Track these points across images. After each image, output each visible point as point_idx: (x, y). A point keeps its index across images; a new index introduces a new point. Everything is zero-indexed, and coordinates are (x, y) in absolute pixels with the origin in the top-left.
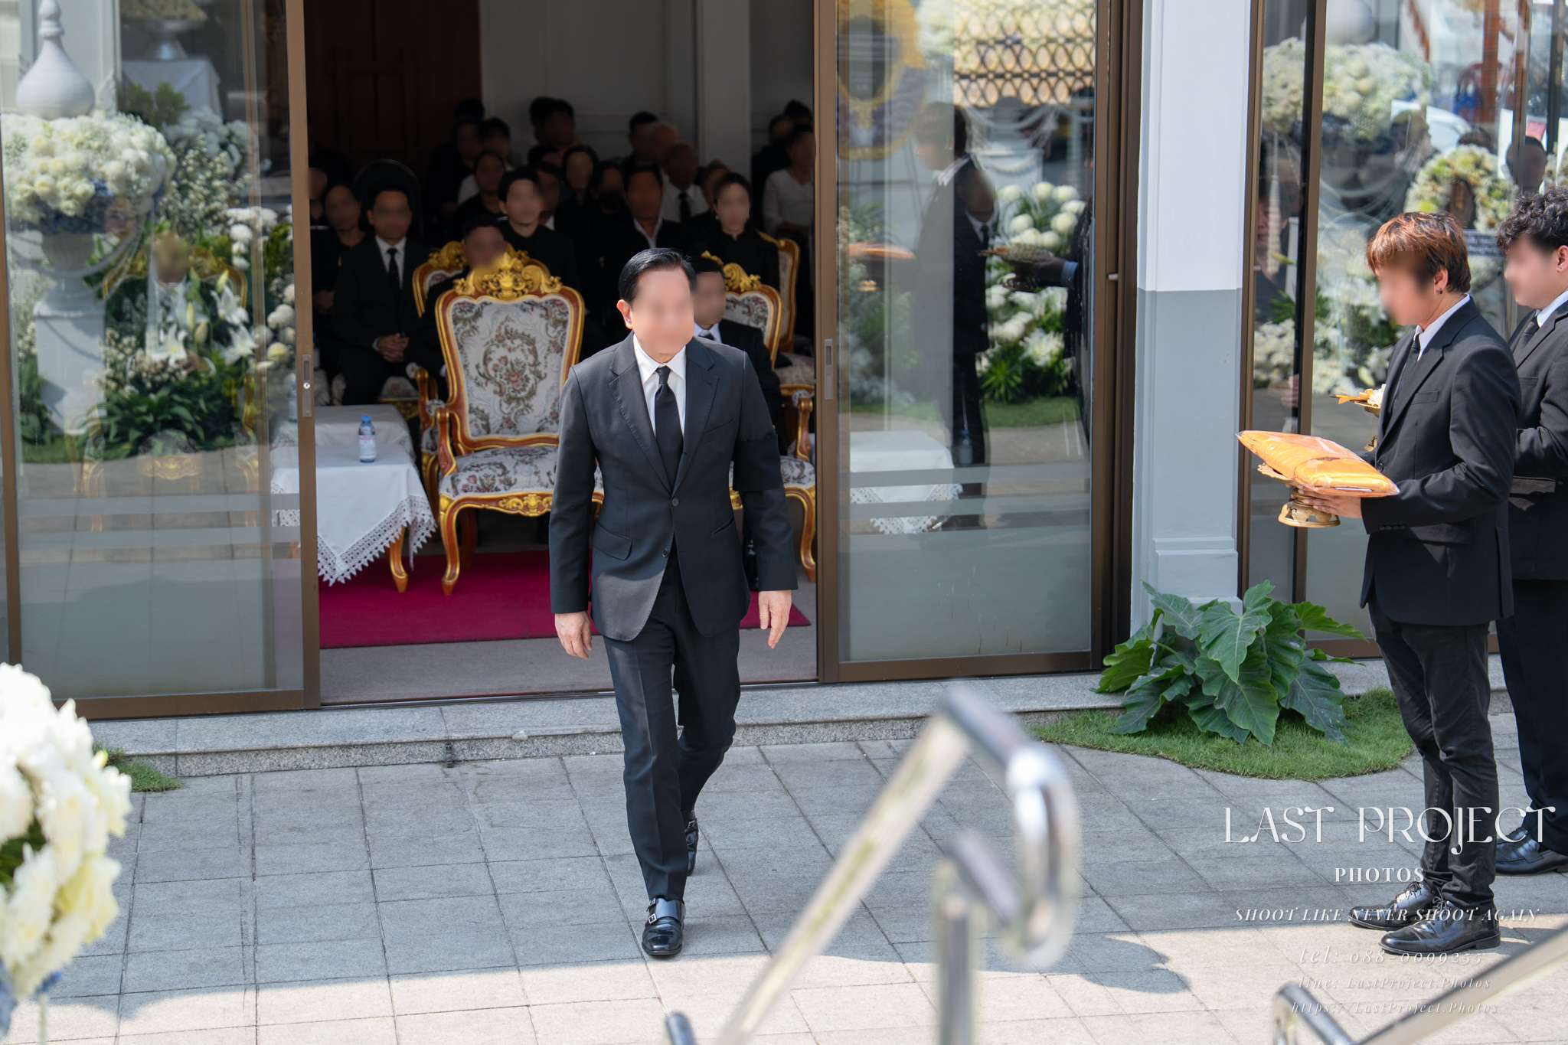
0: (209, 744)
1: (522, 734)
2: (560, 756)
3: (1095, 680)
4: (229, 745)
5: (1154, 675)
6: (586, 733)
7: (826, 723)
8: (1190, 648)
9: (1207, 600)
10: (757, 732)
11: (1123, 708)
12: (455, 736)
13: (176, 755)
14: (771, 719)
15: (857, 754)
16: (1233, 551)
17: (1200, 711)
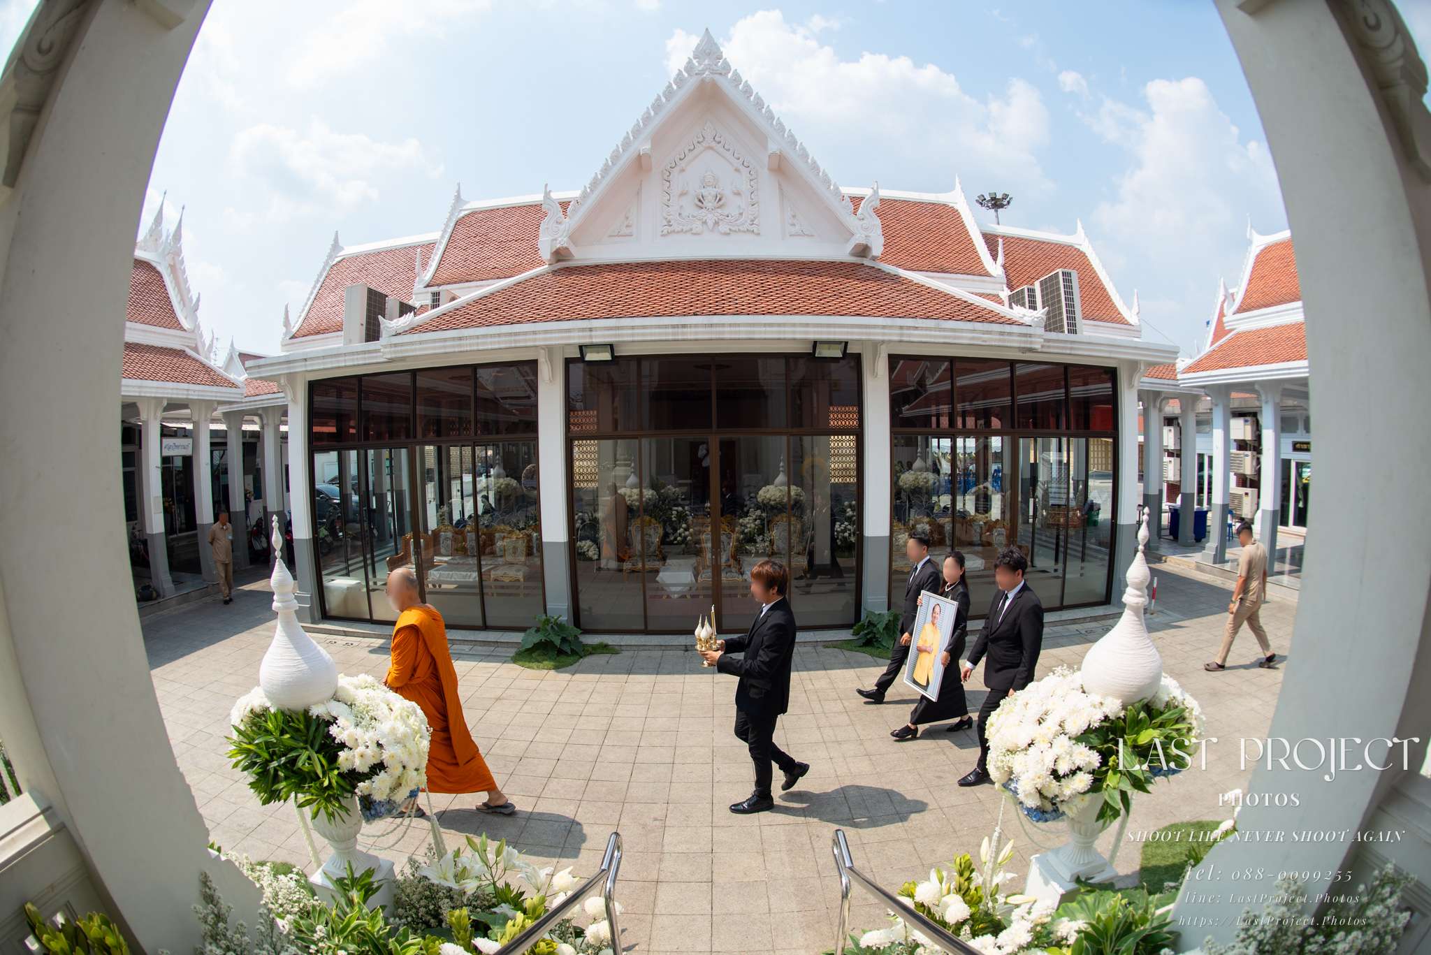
0: (629, 643)
3: (851, 632)
4: (634, 644)
5: (866, 632)
8: (875, 626)
9: (879, 614)
11: (857, 640)
12: (687, 644)
13: (620, 646)
16: (887, 600)
17: (875, 642)
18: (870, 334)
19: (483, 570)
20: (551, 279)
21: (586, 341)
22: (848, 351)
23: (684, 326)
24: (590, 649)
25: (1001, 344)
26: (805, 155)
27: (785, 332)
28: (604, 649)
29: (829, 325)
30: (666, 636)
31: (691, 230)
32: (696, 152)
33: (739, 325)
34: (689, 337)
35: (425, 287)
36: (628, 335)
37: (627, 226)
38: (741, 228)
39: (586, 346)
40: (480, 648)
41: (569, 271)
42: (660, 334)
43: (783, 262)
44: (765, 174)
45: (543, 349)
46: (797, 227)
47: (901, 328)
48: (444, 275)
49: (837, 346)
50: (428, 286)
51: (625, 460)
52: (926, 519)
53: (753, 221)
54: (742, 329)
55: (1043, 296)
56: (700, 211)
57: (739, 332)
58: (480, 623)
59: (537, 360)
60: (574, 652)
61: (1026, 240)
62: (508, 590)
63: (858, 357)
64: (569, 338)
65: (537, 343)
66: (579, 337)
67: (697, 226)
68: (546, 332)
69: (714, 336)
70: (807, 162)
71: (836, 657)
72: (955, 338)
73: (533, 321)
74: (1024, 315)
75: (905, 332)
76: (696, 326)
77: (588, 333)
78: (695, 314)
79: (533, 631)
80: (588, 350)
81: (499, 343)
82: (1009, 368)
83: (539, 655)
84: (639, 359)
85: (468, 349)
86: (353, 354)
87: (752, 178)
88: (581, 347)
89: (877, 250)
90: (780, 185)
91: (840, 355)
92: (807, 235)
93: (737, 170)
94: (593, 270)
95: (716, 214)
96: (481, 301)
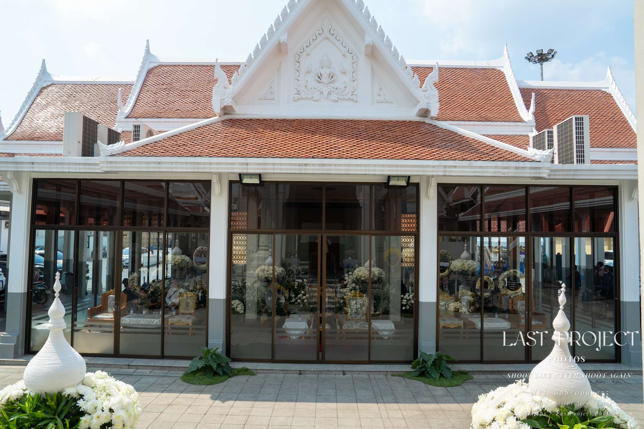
0: (262, 368)
1: (312, 370)
2: (318, 374)
3: (411, 366)
4: (265, 368)
5: (420, 366)
6: (323, 371)
7: (364, 371)
8: (426, 362)
9: (429, 354)
10: (351, 373)
11: (415, 371)
12: (301, 370)
13: (257, 369)
14: (354, 370)
15: (368, 377)
16: (435, 345)
17: (427, 373)
18: (424, 171)
19: (165, 317)
20: (220, 127)
21: (244, 171)
22: (411, 182)
23: (306, 165)
24: (236, 372)
25: (516, 175)
26: (389, 45)
27: (369, 170)
28: (245, 371)
29: (397, 166)
30: (287, 364)
31: (313, 97)
32: (317, 41)
33: (340, 165)
34: (309, 172)
35: (126, 118)
36: (270, 169)
37: (271, 93)
38: (345, 97)
39: (244, 174)
40: (158, 371)
41: (233, 123)
42: (291, 169)
43: (371, 121)
44: (362, 59)
45: (215, 174)
46: (382, 97)
47: (445, 167)
48: (140, 110)
49: (404, 178)
50: (127, 117)
51: (265, 246)
52: (470, 293)
53: (353, 92)
54: (342, 168)
55: (558, 137)
56: (319, 85)
57: (340, 170)
58: (159, 353)
59: (211, 180)
60: (225, 373)
61: (557, 90)
62: (181, 330)
63: (417, 185)
64: (233, 168)
65: (212, 171)
66: (239, 169)
67: (317, 95)
68: (218, 164)
69: (324, 172)
70: (390, 50)
71: (400, 382)
72: (482, 172)
73: (210, 156)
74: (536, 154)
75: (448, 169)
76: (314, 165)
77: (245, 166)
78: (313, 158)
79: (197, 359)
80: (245, 176)
81: (186, 168)
82: (524, 189)
83: (200, 375)
84: (277, 183)
85: (165, 170)
86: (76, 164)
87: (353, 61)
88: (240, 175)
89: (434, 112)
90: (372, 67)
91: (405, 184)
92: (389, 102)
93: (344, 56)
94: (248, 122)
95: (329, 87)
96: (172, 138)
